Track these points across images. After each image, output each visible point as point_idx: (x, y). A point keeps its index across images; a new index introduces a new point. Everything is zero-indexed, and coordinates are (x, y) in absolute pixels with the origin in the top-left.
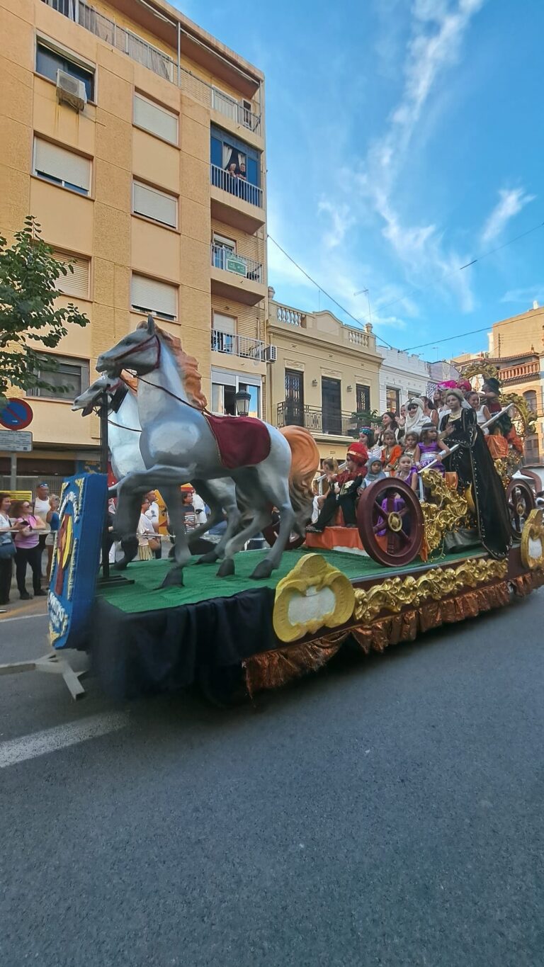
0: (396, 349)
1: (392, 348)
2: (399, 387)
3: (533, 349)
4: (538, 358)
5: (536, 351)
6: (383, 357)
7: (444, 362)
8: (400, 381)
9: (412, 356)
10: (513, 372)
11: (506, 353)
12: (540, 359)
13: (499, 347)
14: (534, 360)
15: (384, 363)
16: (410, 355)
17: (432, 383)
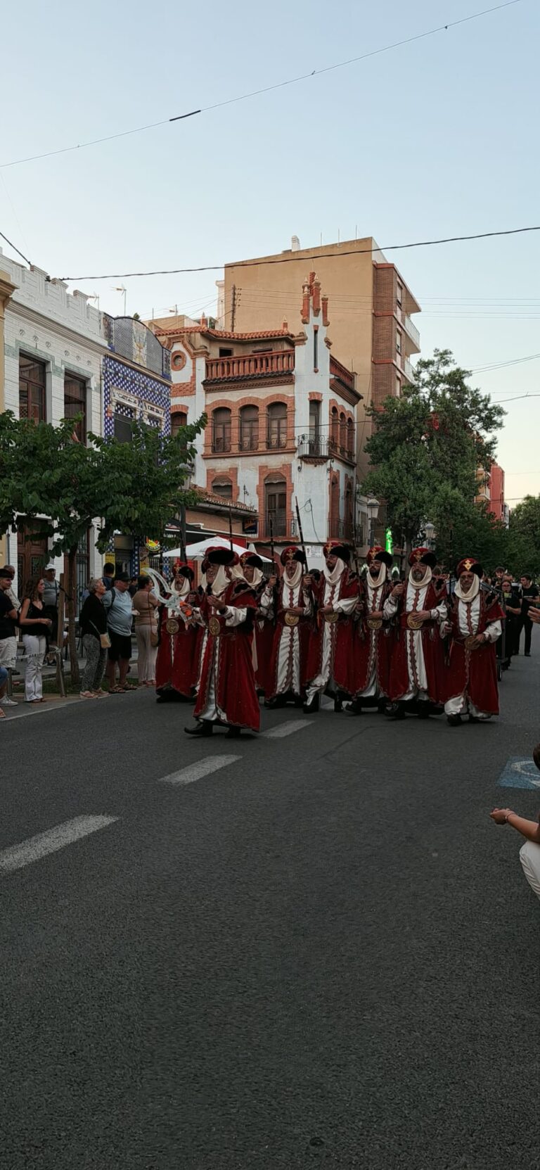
0: (42, 273)
1: (33, 268)
2: (48, 358)
3: (285, 325)
4: (292, 344)
5: (291, 332)
6: (13, 281)
7: (136, 318)
8: (48, 344)
9: (76, 293)
10: (252, 364)
11: (247, 326)
12: (296, 347)
13: (233, 311)
14: (286, 347)
15: (15, 296)
16: (70, 291)
17: (111, 358)
